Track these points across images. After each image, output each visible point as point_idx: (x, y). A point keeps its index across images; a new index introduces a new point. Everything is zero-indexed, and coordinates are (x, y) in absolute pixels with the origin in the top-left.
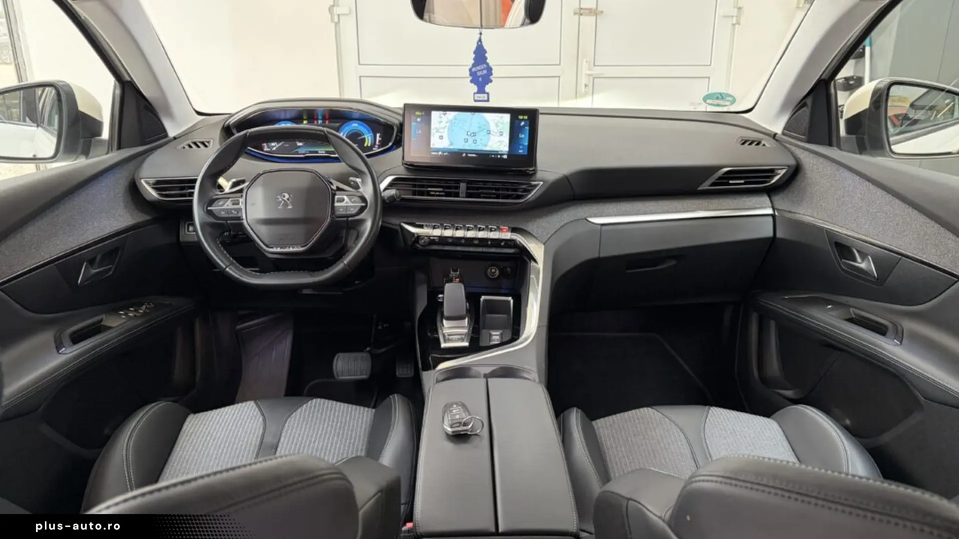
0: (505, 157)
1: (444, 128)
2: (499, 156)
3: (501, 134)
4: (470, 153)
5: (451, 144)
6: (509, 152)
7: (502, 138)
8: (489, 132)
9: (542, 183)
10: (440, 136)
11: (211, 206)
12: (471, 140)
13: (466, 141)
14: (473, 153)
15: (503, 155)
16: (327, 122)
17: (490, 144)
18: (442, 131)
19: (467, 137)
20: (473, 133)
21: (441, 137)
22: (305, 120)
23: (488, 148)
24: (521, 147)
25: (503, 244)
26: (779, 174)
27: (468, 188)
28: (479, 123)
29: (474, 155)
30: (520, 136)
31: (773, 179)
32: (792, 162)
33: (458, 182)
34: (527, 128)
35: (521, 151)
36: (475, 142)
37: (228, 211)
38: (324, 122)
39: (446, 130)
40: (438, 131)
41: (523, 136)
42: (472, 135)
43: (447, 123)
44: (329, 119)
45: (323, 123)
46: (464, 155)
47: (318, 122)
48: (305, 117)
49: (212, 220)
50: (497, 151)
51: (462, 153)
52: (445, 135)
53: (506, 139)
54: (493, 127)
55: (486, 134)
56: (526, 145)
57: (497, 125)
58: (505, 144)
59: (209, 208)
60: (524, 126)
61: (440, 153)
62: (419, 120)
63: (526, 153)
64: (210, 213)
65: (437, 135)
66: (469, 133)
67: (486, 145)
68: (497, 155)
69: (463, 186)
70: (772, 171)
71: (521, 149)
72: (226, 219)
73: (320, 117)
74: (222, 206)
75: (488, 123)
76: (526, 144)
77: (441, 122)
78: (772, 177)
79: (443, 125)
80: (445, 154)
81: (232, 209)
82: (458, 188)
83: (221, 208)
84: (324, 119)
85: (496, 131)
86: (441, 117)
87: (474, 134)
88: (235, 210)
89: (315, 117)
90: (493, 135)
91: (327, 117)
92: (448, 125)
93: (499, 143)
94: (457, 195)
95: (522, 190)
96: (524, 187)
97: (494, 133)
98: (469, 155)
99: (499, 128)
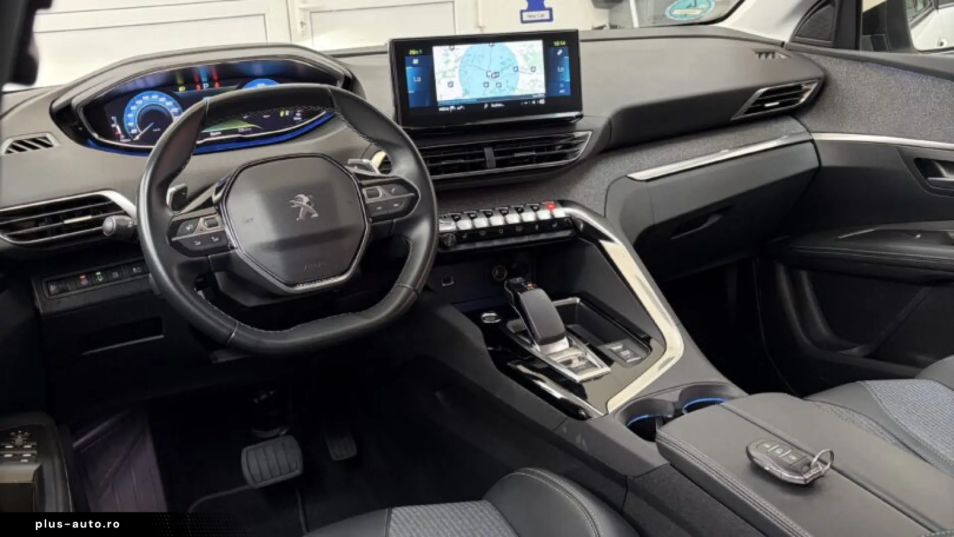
0: (542, 102)
1: (453, 70)
2: (534, 102)
3: (533, 69)
4: (495, 103)
5: (466, 92)
6: (546, 94)
7: (534, 76)
8: (516, 69)
9: (590, 133)
10: (449, 83)
11: (175, 236)
12: (493, 83)
13: (486, 85)
14: (499, 103)
15: (537, 99)
16: (217, 84)
17: (520, 85)
18: (449, 74)
19: (487, 80)
20: (495, 73)
21: (451, 85)
22: (181, 85)
23: (517, 93)
24: (562, 85)
25: (555, 226)
26: (807, 90)
27: (496, 154)
28: (501, 58)
29: (500, 105)
30: (559, 71)
31: (802, 97)
32: (820, 74)
33: (480, 147)
34: (567, 58)
35: (562, 91)
36: (499, 85)
37: (205, 238)
38: (211, 86)
39: (457, 72)
40: (444, 76)
41: (562, 69)
42: (494, 76)
43: (456, 61)
44: (218, 81)
45: (209, 87)
46: (486, 106)
47: (202, 88)
48: (180, 81)
49: (184, 259)
50: (531, 96)
51: (483, 104)
52: (456, 81)
53: (540, 76)
54: (521, 62)
55: (513, 72)
56: (567, 82)
57: (526, 58)
58: (539, 83)
59: (174, 239)
60: (563, 55)
61: (452, 108)
62: (416, 61)
63: (569, 93)
64: (177, 246)
65: (446, 81)
66: (489, 74)
67: (513, 89)
68: (531, 100)
69: (488, 152)
70: (799, 87)
71: (561, 89)
72: (206, 253)
73: (204, 79)
74: (192, 231)
75: (513, 55)
76: (568, 80)
77: (447, 62)
78: (800, 95)
79: (451, 66)
80: (459, 108)
81: (211, 235)
82: (483, 155)
83: (191, 236)
84: (211, 81)
85: (526, 67)
86: (447, 55)
87: (496, 75)
88: (215, 235)
89: (197, 80)
90: (522, 72)
91: (216, 78)
92: (458, 64)
93: (532, 84)
94: (481, 166)
95: (559, 147)
96: (562, 141)
97: (523, 70)
98: (493, 106)
99: (529, 62)
